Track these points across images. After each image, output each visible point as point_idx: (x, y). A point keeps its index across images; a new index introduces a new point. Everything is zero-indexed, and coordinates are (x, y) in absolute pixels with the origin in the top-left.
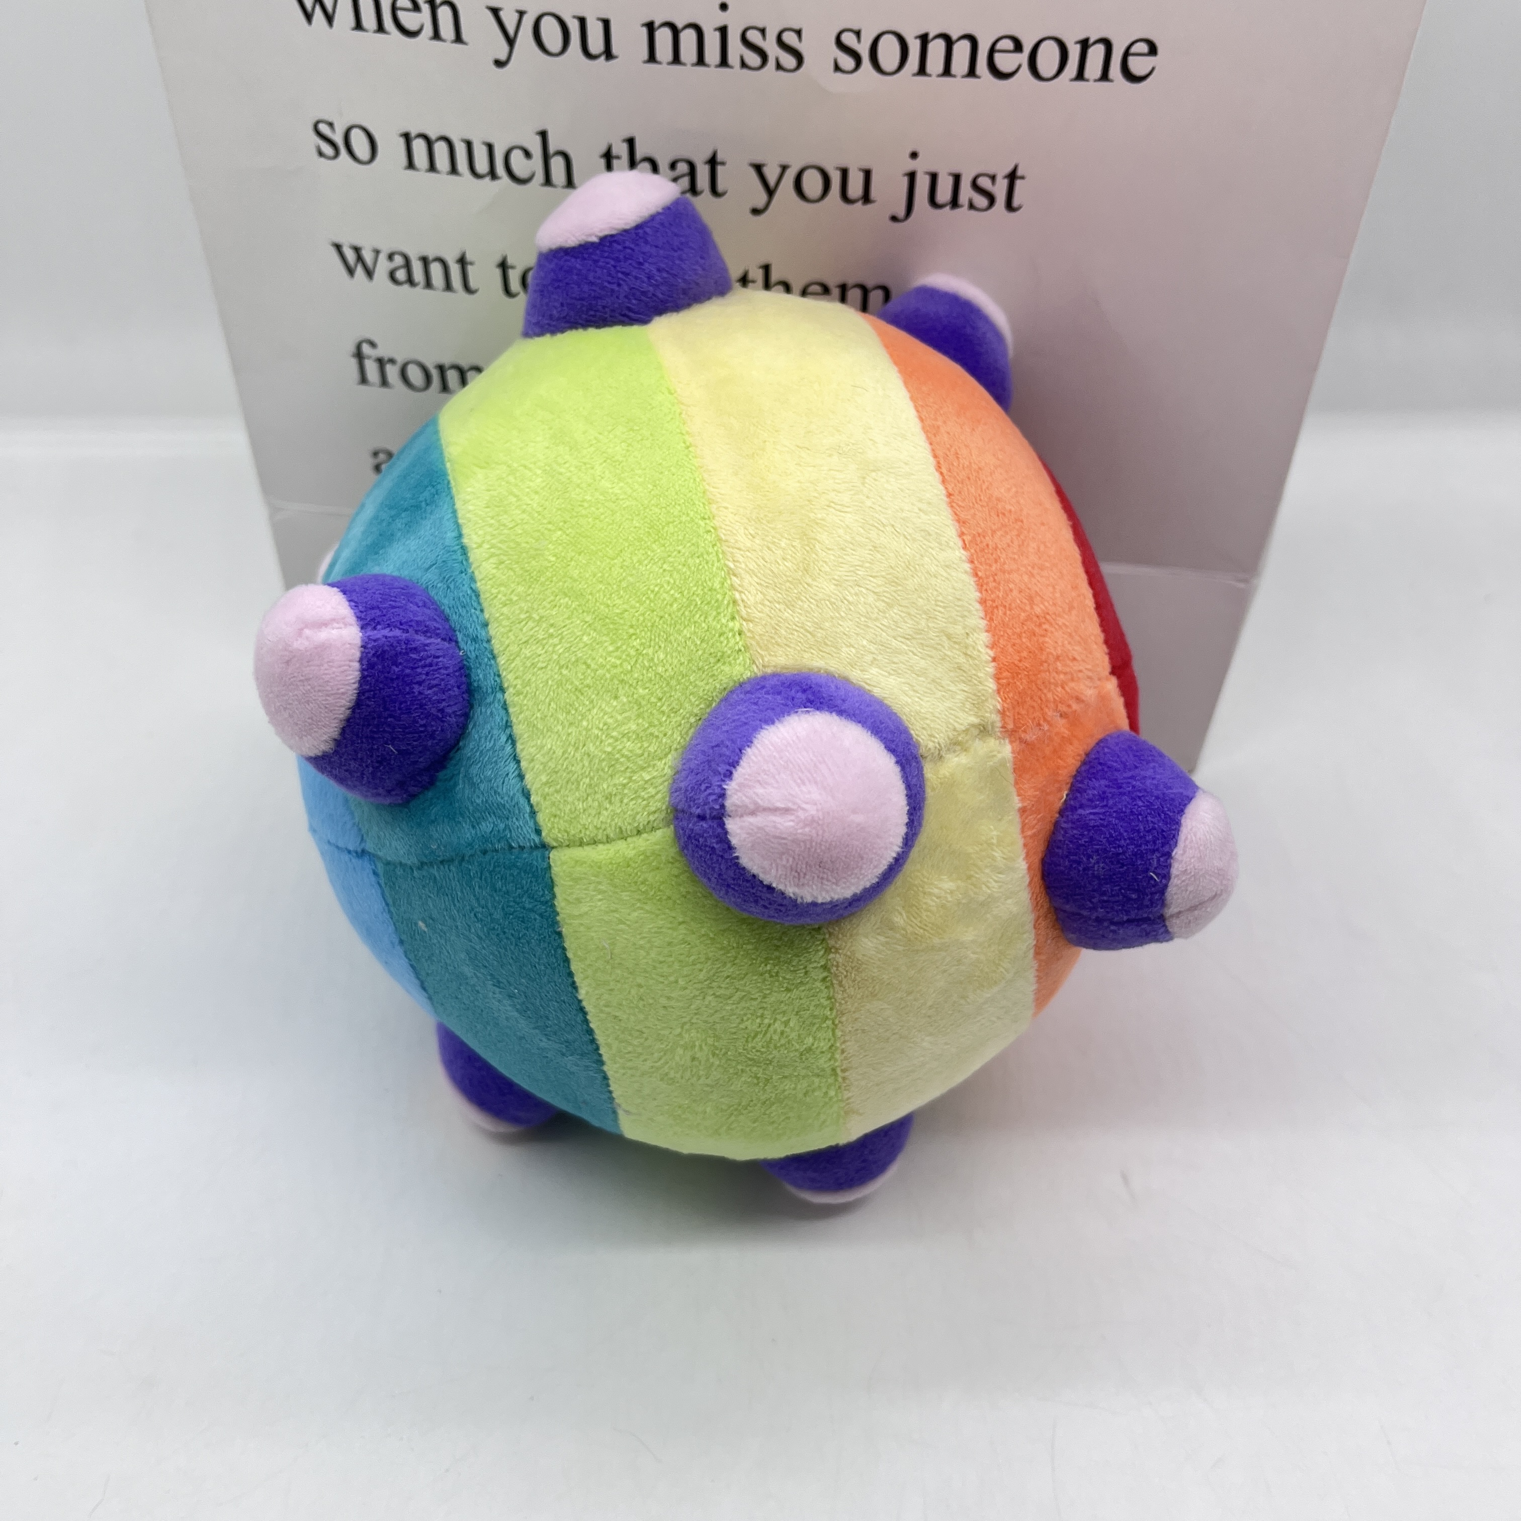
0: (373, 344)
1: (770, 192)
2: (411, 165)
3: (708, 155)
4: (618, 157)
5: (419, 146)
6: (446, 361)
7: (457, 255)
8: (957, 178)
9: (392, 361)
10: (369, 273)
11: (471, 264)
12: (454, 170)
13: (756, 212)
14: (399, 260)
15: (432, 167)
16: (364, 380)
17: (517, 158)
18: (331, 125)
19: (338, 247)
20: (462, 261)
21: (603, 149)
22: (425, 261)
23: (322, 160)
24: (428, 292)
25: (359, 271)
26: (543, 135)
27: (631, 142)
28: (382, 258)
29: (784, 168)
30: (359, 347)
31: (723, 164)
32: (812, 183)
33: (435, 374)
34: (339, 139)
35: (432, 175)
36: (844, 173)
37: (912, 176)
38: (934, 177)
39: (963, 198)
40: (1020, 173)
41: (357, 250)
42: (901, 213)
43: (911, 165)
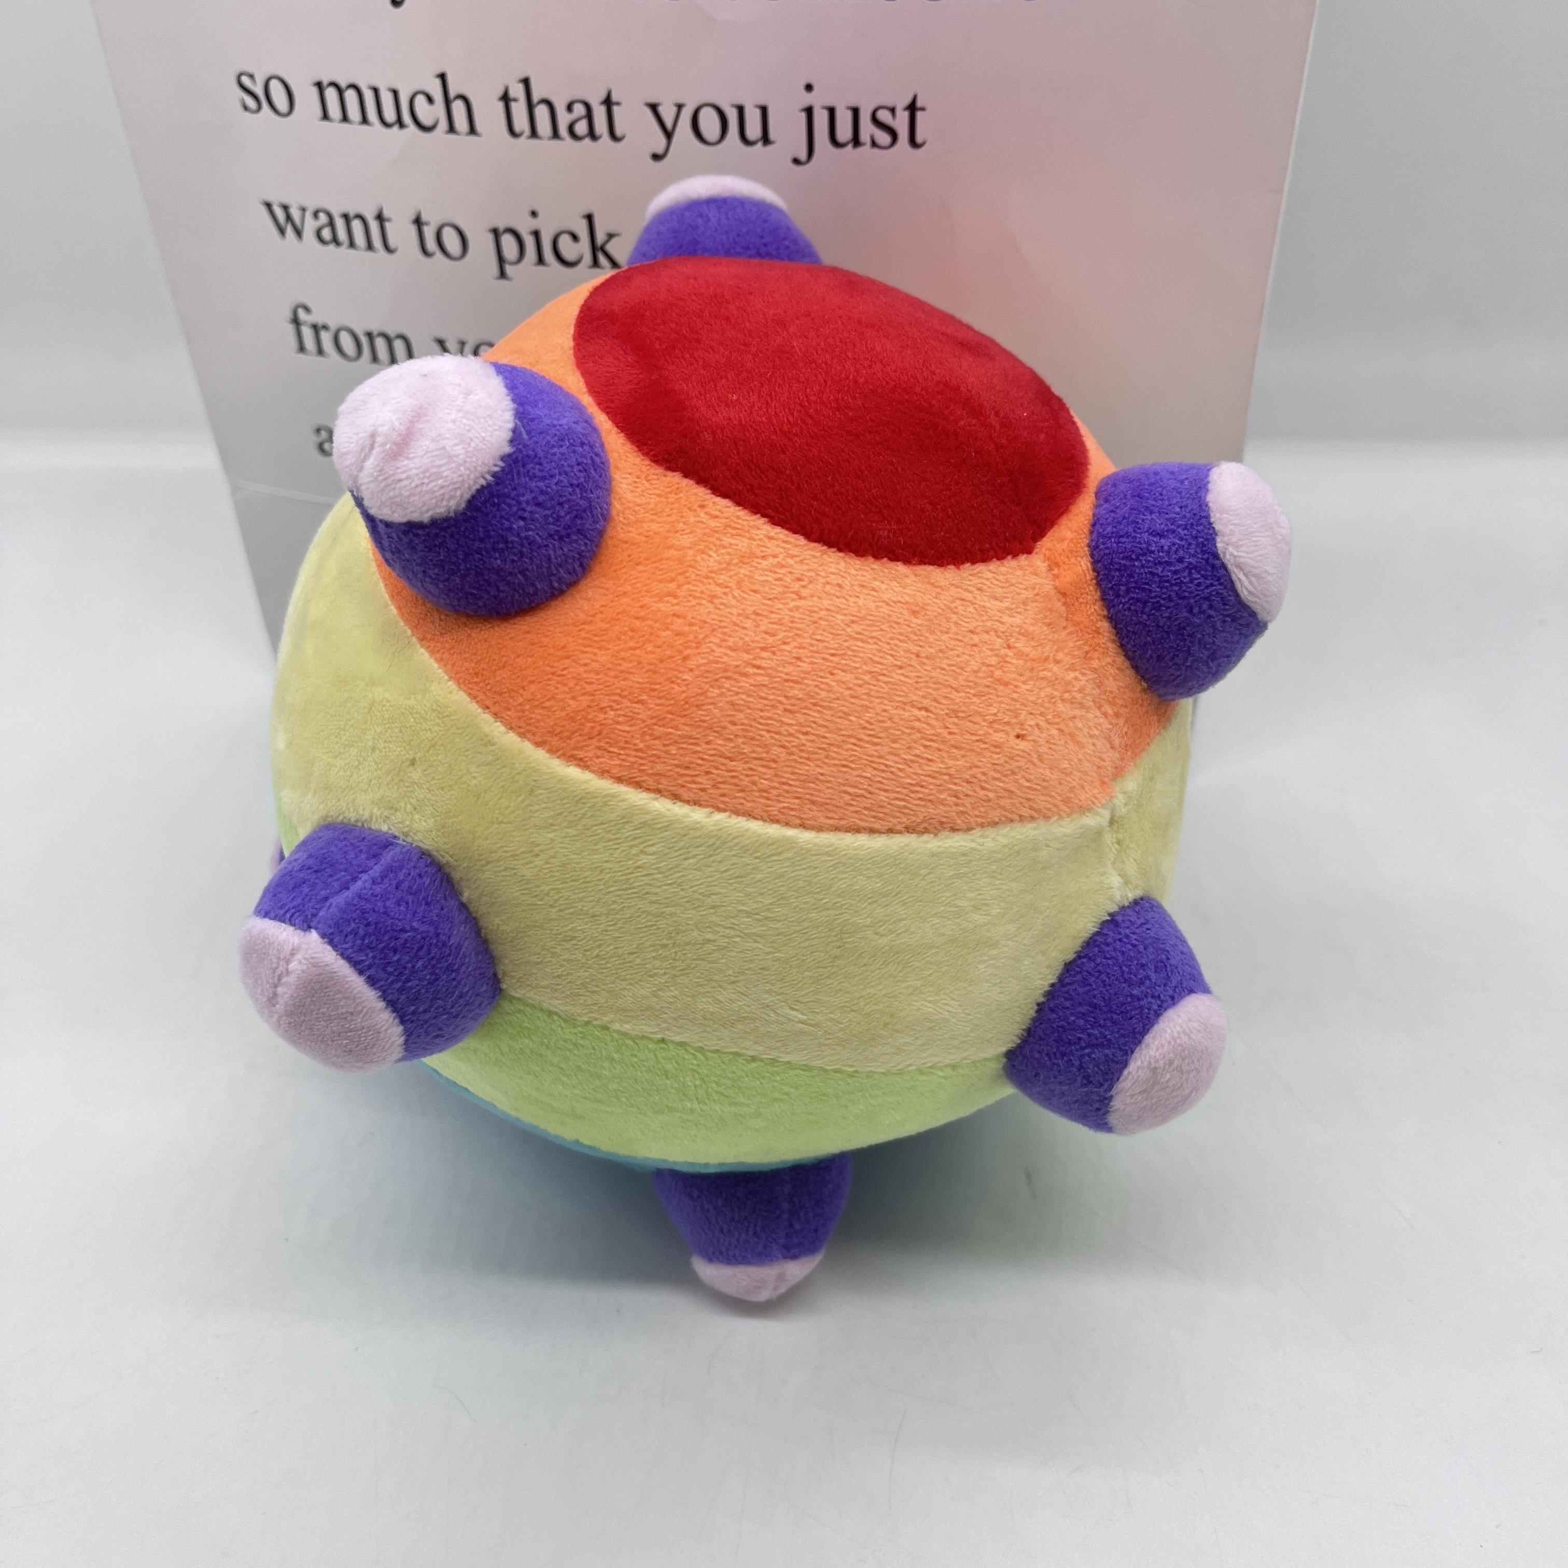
0: (307, 309)
1: (669, 135)
2: (325, 116)
3: (603, 96)
4: (515, 100)
5: (331, 95)
6: (375, 328)
7: (375, 213)
8: (856, 112)
9: (325, 327)
10: (299, 233)
11: (389, 220)
12: (365, 120)
13: (656, 157)
14: (323, 218)
15: (345, 118)
16: (302, 348)
17: (420, 102)
18: (251, 76)
19: (268, 205)
20: (380, 218)
21: (500, 92)
22: (346, 217)
23: (247, 114)
24: (352, 251)
25: (289, 231)
26: (442, 77)
27: (526, 82)
28: (309, 215)
29: (680, 107)
30: (295, 313)
31: (618, 104)
32: (710, 124)
33: (364, 340)
34: (259, 91)
35: (345, 126)
36: (741, 110)
37: (809, 111)
38: (832, 111)
39: (864, 136)
40: (919, 104)
41: (286, 208)
42: (803, 156)
43: (808, 99)
